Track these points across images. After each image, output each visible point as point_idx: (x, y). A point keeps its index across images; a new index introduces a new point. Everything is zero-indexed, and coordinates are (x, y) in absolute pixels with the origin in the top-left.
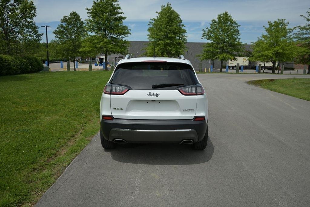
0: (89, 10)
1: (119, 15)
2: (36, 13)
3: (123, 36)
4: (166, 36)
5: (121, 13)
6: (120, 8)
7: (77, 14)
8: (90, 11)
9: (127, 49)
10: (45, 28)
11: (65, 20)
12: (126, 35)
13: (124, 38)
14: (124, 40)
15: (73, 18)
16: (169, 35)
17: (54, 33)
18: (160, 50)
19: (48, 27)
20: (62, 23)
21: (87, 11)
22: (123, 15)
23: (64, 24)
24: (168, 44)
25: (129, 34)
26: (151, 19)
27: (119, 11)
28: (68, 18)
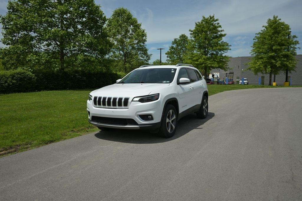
0: (192, 31)
1: (219, 33)
2: (146, 38)
3: (223, 52)
4: (271, 49)
5: (221, 31)
6: (220, 26)
7: (185, 36)
8: (192, 33)
9: (227, 64)
10: (160, 50)
11: (175, 42)
12: (225, 51)
13: (224, 53)
14: (224, 55)
15: (181, 40)
16: (274, 48)
17: (166, 54)
18: (263, 63)
19: (162, 49)
20: (172, 45)
21: (190, 32)
22: (223, 33)
23: (175, 46)
24: (273, 57)
25: (229, 49)
26: (256, 34)
27: (219, 29)
28: (177, 40)
